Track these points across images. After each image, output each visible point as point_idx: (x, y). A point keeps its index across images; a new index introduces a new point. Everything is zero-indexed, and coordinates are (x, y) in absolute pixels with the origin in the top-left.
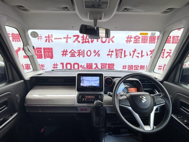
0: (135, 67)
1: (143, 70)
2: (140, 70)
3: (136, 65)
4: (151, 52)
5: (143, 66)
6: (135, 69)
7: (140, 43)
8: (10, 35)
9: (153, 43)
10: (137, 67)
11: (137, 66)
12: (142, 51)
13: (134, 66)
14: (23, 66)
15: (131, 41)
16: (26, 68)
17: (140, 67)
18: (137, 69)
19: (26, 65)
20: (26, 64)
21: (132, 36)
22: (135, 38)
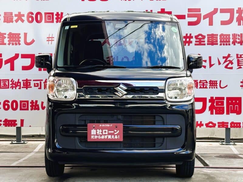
0: (202, 84)
1: (214, 88)
2: (210, 88)
3: (202, 80)
4: (225, 59)
5: (214, 81)
6: (202, 86)
7: (206, 44)
8: (6, 36)
9: (227, 45)
10: (205, 84)
11: (205, 82)
12: (210, 58)
13: (199, 82)
14: (20, 83)
15: (191, 42)
16: (24, 85)
17: (210, 84)
18: (205, 86)
19: (25, 82)
20: (25, 79)
21: (192, 35)
22: (196, 37)
